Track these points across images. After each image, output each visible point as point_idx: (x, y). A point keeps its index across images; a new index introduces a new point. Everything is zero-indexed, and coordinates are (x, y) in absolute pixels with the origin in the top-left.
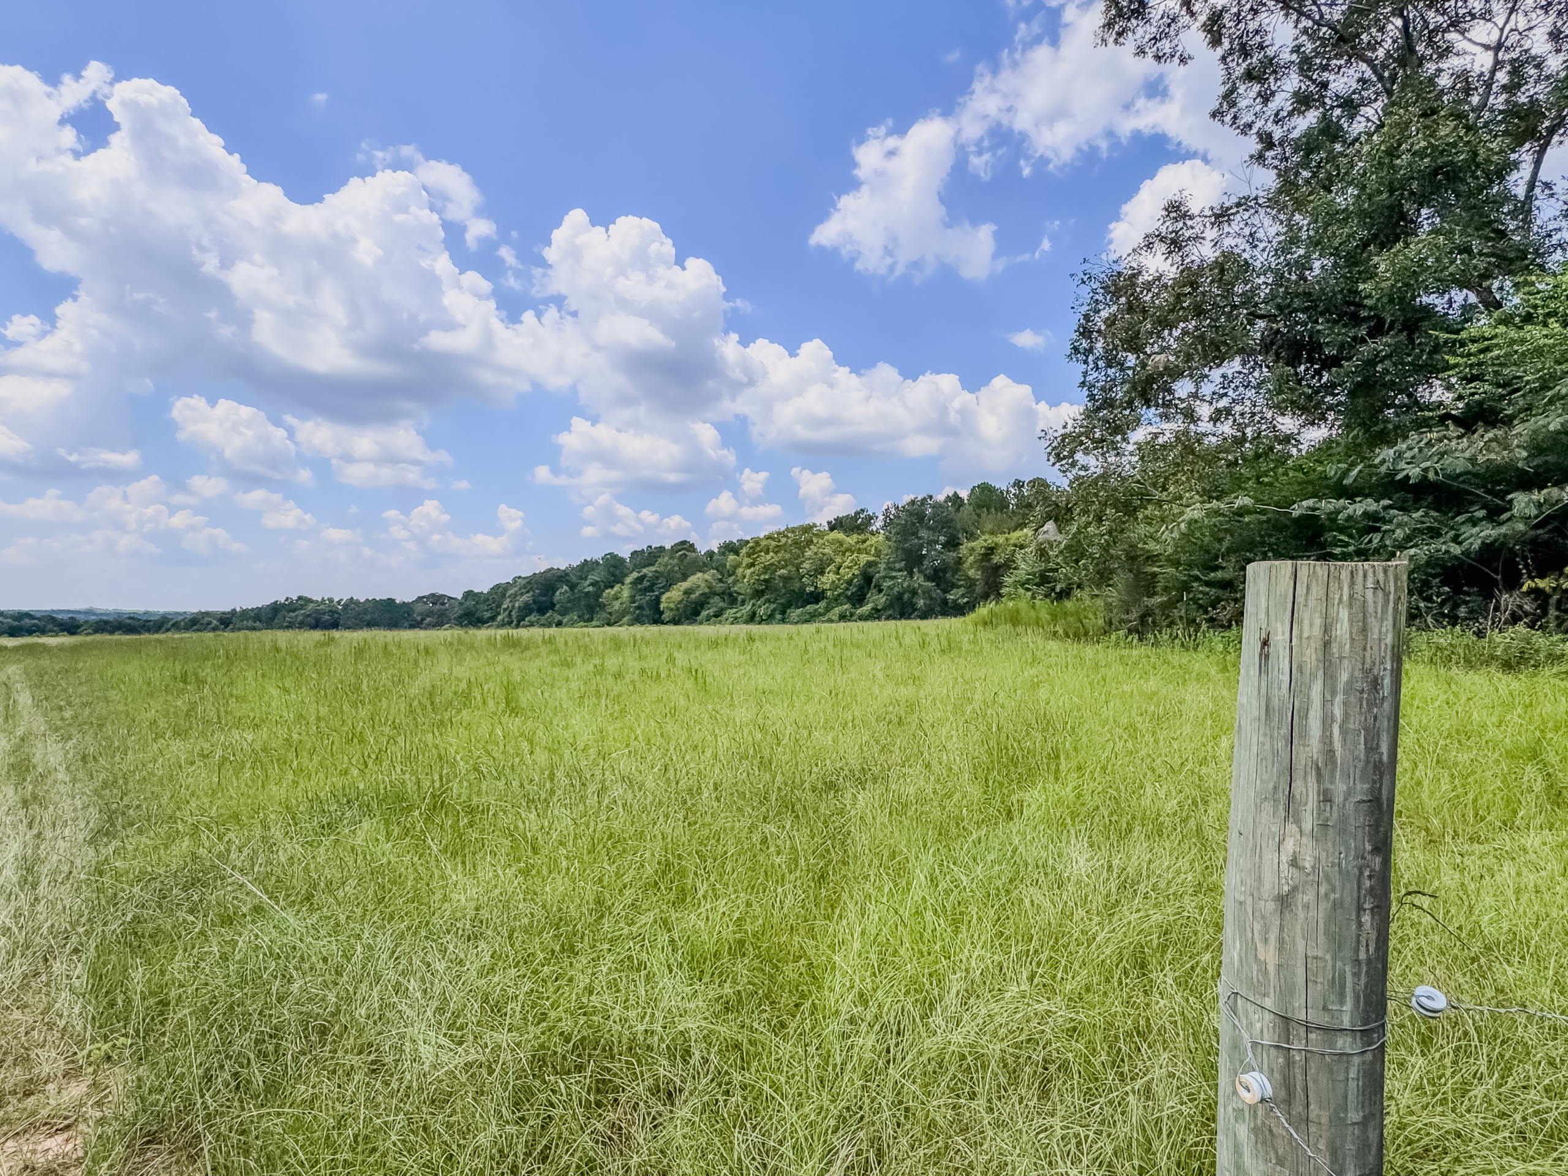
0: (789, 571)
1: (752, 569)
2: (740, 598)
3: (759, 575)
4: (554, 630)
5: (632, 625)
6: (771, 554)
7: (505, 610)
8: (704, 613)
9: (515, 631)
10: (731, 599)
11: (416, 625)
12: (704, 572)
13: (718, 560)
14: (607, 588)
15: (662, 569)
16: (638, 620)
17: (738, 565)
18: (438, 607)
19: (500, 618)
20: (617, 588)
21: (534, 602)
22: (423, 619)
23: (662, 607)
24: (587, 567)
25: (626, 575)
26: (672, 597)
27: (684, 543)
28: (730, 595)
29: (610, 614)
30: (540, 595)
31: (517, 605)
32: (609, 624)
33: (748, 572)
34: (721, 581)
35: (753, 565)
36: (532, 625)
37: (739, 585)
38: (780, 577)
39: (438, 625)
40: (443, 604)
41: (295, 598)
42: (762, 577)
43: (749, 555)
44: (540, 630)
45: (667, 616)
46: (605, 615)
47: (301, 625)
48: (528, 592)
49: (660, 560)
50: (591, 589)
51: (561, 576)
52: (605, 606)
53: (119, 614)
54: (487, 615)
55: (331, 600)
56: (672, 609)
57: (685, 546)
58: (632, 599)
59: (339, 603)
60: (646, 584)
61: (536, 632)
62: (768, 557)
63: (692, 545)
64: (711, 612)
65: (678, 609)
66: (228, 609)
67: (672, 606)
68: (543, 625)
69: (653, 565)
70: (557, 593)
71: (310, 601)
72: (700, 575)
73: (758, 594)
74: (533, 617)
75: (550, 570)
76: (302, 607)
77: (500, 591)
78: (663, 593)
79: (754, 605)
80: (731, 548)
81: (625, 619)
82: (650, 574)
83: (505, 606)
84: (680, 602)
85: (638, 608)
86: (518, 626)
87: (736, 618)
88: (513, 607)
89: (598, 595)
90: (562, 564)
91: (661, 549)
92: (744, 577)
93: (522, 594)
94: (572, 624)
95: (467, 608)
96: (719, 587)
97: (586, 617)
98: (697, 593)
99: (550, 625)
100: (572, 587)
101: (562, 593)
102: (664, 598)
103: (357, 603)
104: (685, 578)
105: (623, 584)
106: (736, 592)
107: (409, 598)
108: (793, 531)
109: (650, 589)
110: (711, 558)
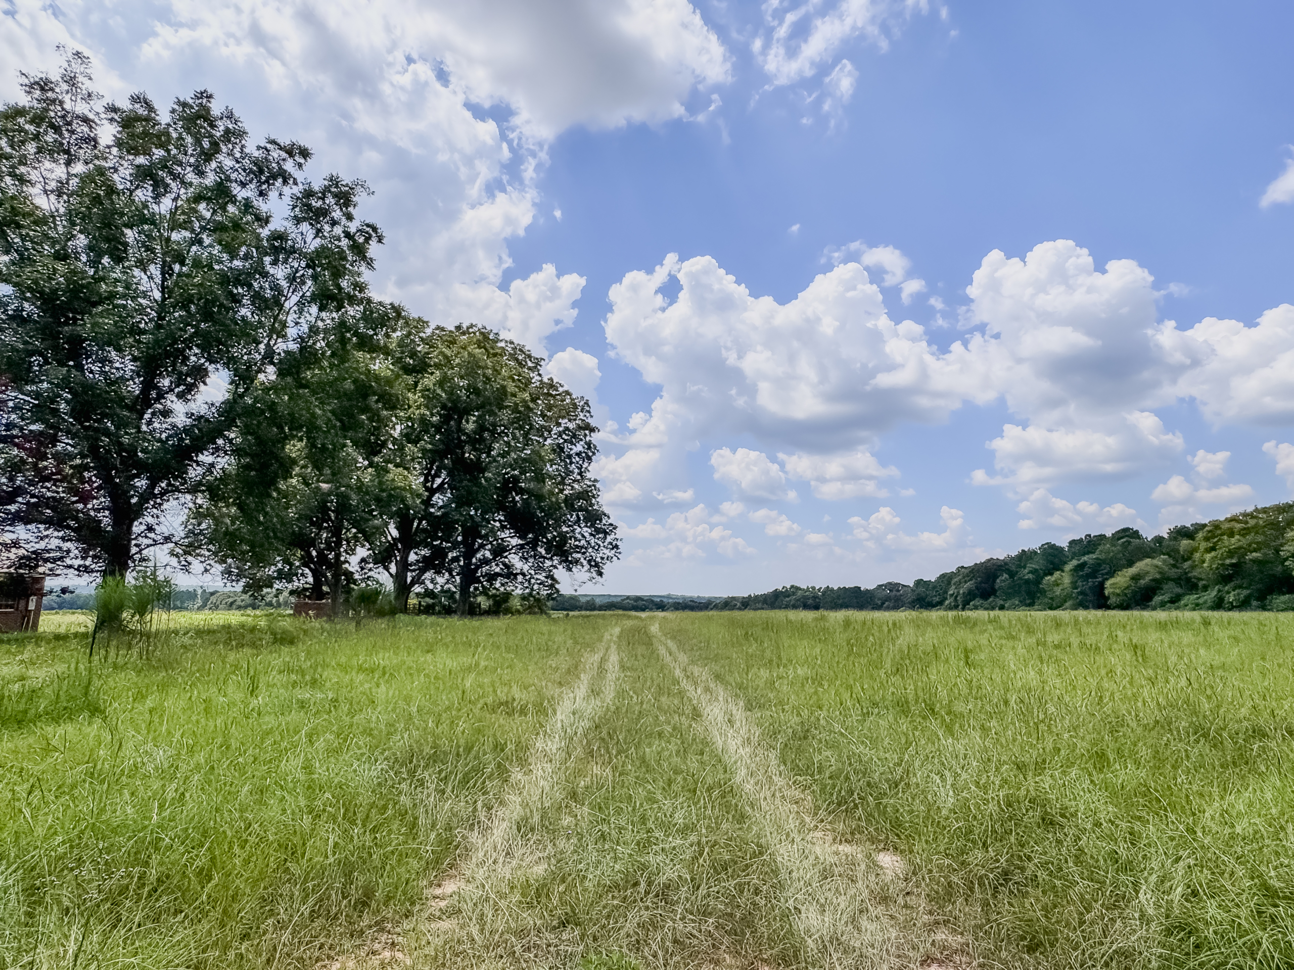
0: (1265, 554)
1: (1213, 554)
2: (1201, 584)
3: (1223, 559)
4: (997, 612)
5: (1076, 609)
6: (1237, 537)
7: (952, 595)
8: (1157, 599)
9: (964, 613)
10: (1190, 585)
11: (878, 607)
12: (1153, 558)
13: (1169, 546)
14: (1046, 575)
15: (1103, 556)
16: (1082, 605)
17: (1195, 550)
18: (894, 593)
19: (947, 602)
20: (1057, 574)
21: (977, 588)
22: (883, 603)
23: (1106, 592)
24: (1025, 557)
25: (1065, 563)
26: (1117, 583)
27: (1126, 530)
28: (1188, 580)
29: (1052, 599)
30: (981, 582)
31: (961, 592)
32: (1051, 608)
33: (1208, 556)
34: (1174, 566)
35: (1213, 549)
36: (976, 608)
37: (1199, 570)
38: (1254, 561)
39: (896, 608)
40: (898, 591)
41: (789, 587)
42: (1228, 562)
43: (1207, 539)
44: (986, 613)
45: (1113, 600)
46: (1046, 600)
47: (795, 607)
48: (971, 580)
49: (1100, 548)
50: (1031, 576)
51: (1001, 566)
52: (1045, 592)
53: (684, 598)
54: (937, 599)
55: (813, 588)
56: (1118, 595)
57: (1128, 534)
58: (1074, 585)
59: (819, 590)
60: (1087, 570)
61: (982, 614)
62: (1233, 540)
63: (1137, 532)
64: (1166, 598)
65: (1126, 595)
66: (746, 595)
67: (1118, 591)
68: (986, 609)
69: (1094, 553)
70: (998, 581)
71: (798, 588)
72: (1148, 561)
73: (1225, 579)
74: (977, 602)
75: (989, 560)
76: (794, 594)
77: (946, 579)
78: (1107, 579)
79: (1219, 591)
80: (1182, 533)
81: (1068, 604)
82: (1091, 562)
83: (951, 592)
84: (1127, 588)
85: (1081, 593)
86: (963, 609)
87: (1197, 605)
88: (958, 592)
89: (1038, 581)
90: (1001, 554)
91: (1102, 537)
92: (1204, 562)
93: (966, 582)
94: (1014, 608)
95: (918, 594)
96: (1173, 573)
97: (1028, 602)
98: (1147, 579)
99: (993, 609)
100: (1012, 575)
101: (1002, 580)
102: (1108, 584)
103: (832, 590)
104: (1130, 564)
105: (1063, 571)
106: (1195, 577)
107: (871, 586)
108: (1265, 510)
109: (1093, 574)
110: (1160, 543)
